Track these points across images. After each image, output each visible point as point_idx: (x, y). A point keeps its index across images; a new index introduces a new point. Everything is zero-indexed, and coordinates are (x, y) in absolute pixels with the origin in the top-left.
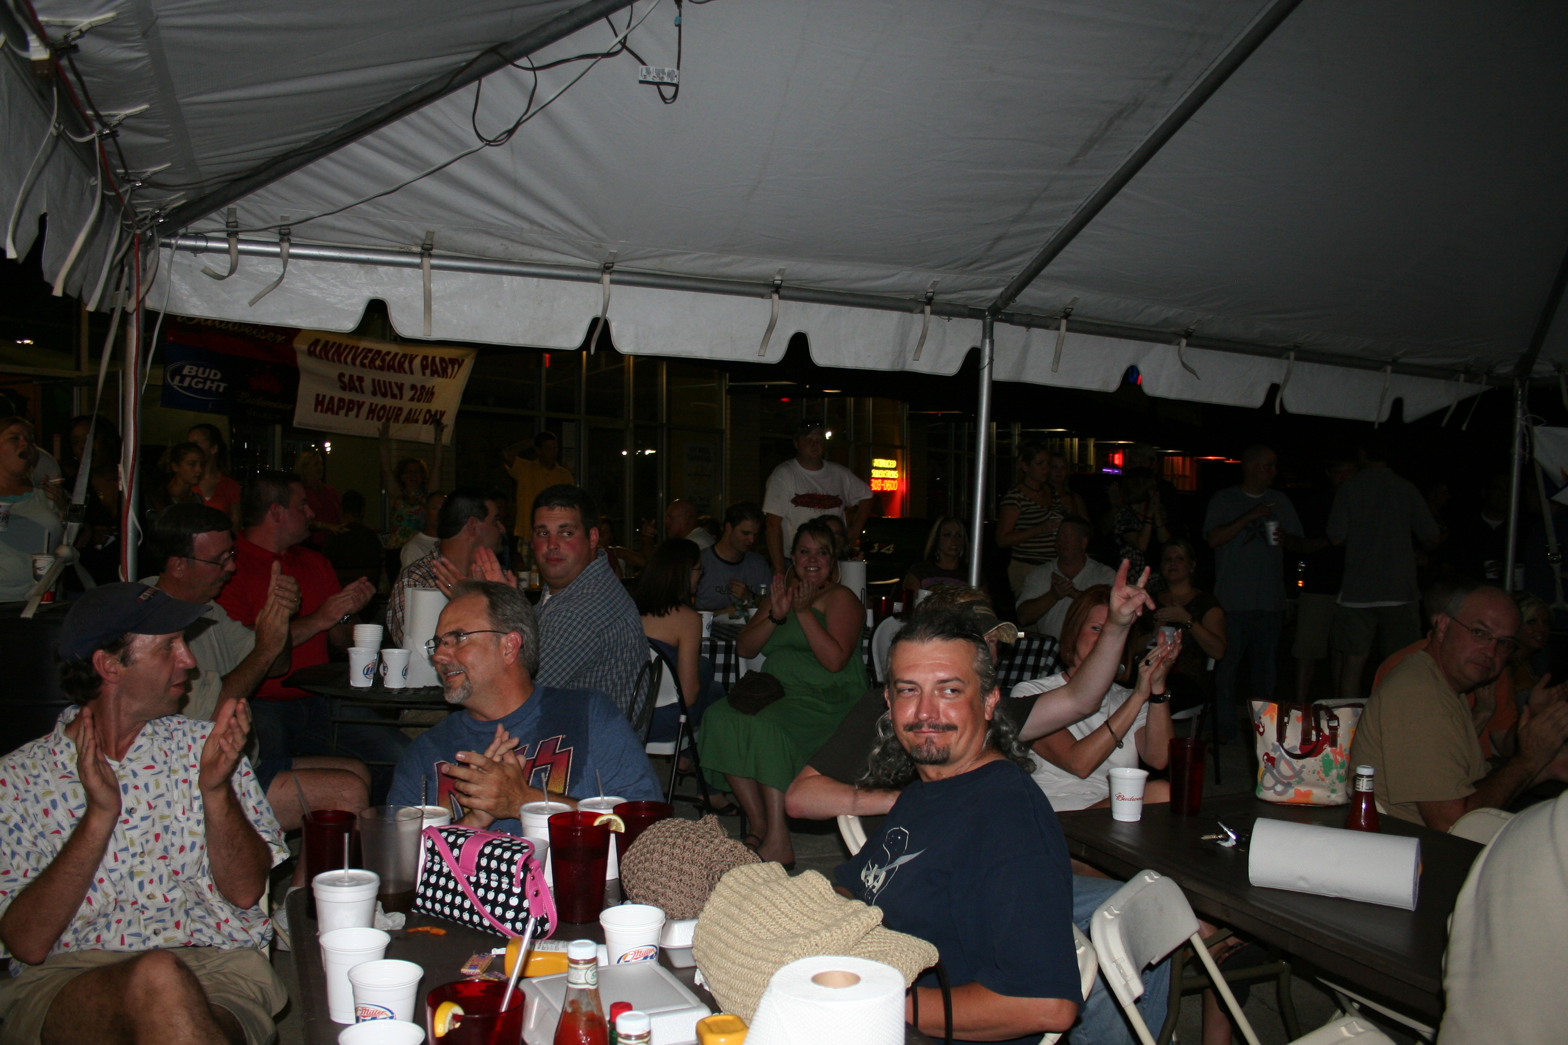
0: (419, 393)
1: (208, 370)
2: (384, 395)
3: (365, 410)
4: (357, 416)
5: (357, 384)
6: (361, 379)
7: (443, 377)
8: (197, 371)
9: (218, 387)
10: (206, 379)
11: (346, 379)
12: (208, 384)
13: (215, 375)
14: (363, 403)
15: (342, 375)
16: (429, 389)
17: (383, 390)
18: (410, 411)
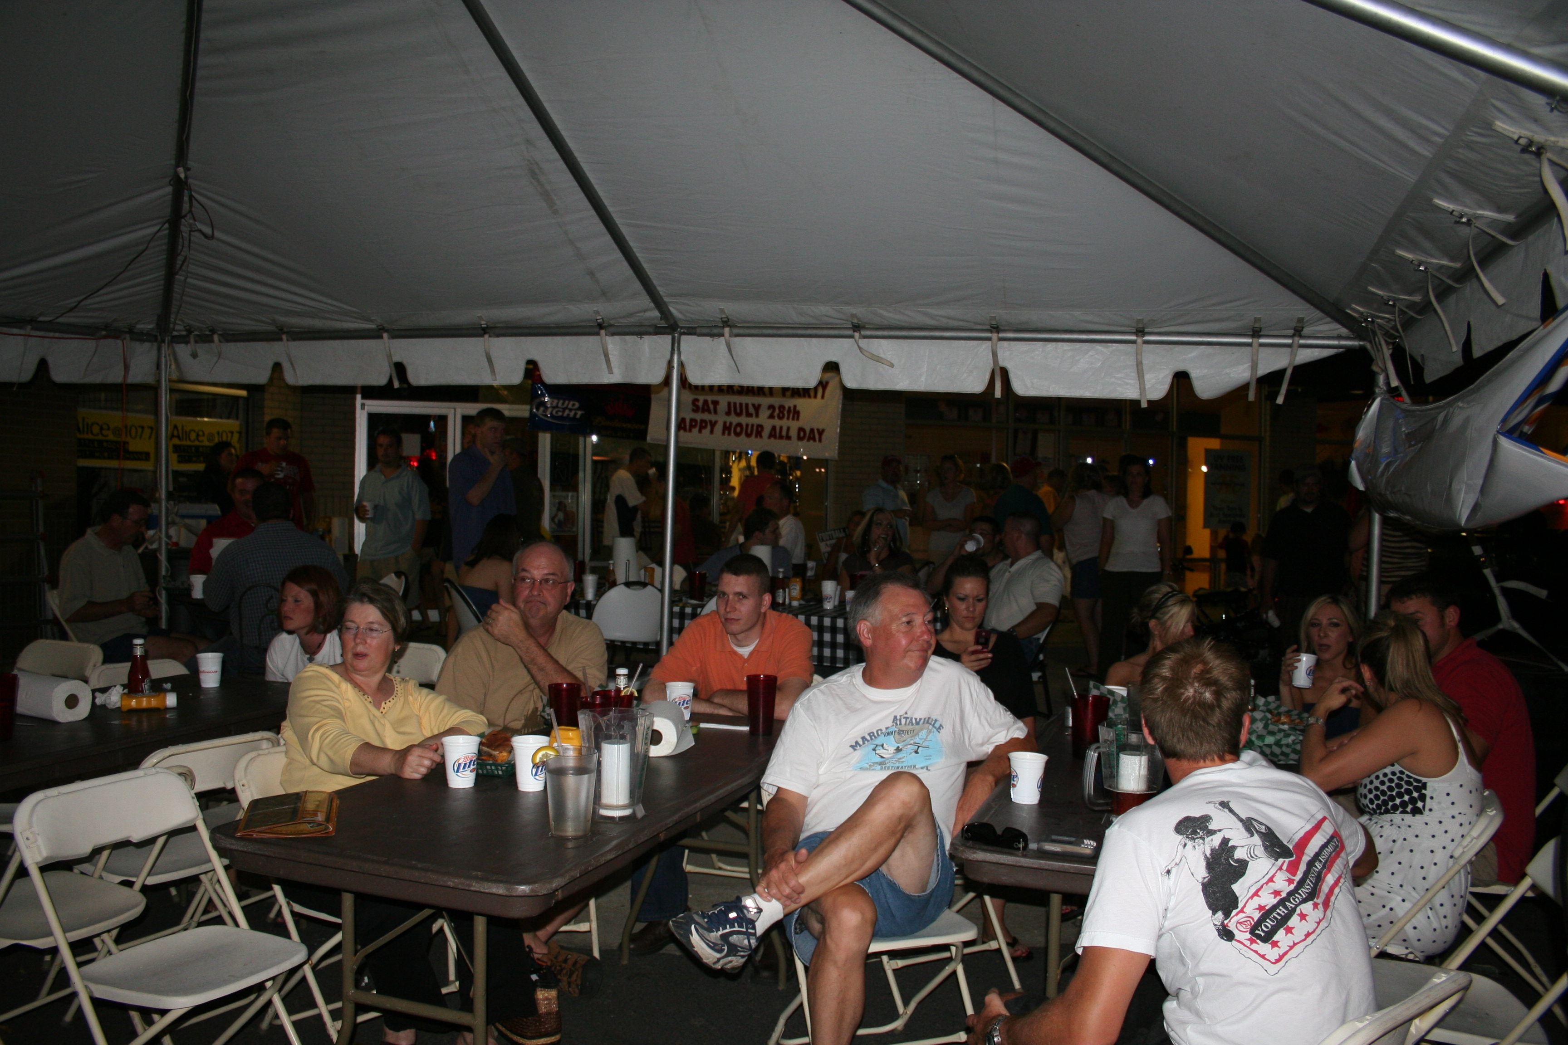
0: (777, 411)
1: (567, 402)
2: (739, 414)
3: (719, 428)
4: (712, 432)
5: (711, 406)
6: (715, 403)
7: (805, 397)
8: (558, 403)
9: (576, 414)
10: (564, 409)
11: (700, 404)
12: (567, 412)
13: (574, 405)
14: (716, 422)
15: (695, 401)
16: (789, 408)
17: (738, 410)
18: (774, 428)
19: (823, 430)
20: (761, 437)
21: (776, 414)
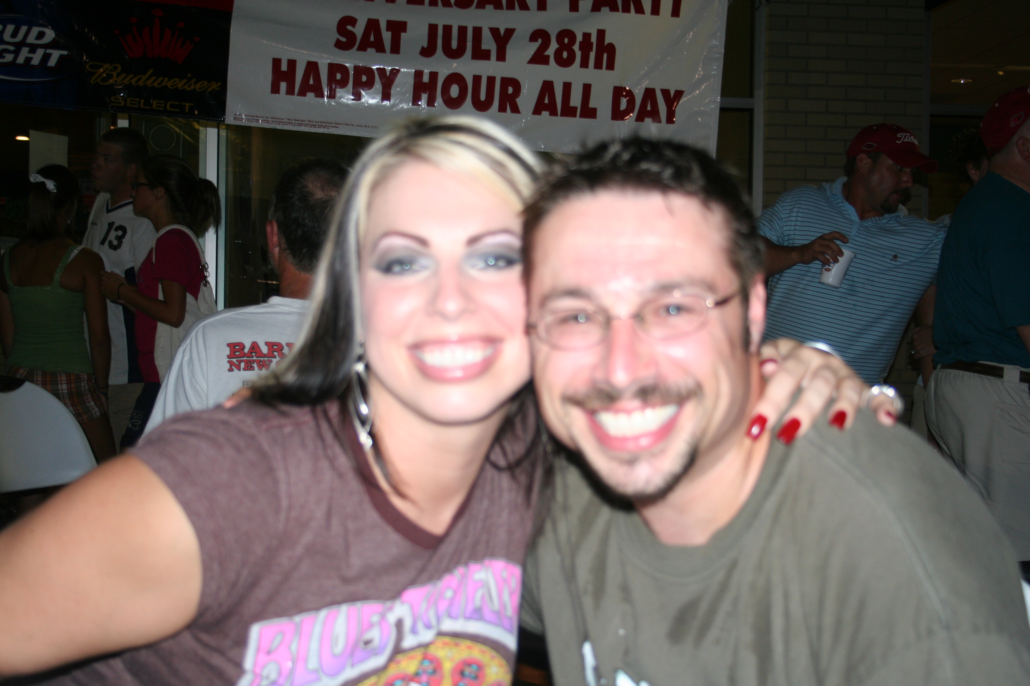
0: (554, 46)
1: (24, 29)
2: (456, 54)
3: (403, 85)
4: (387, 95)
5: (387, 36)
6: (398, 27)
7: (626, 10)
9: (46, 57)
10: (19, 46)
11: (359, 30)
12: (24, 53)
13: (41, 35)
14: (395, 72)
15: (345, 23)
16: (587, 36)
17: (454, 44)
18: (548, 87)
19: (679, 94)
20: (515, 109)
21: (551, 52)
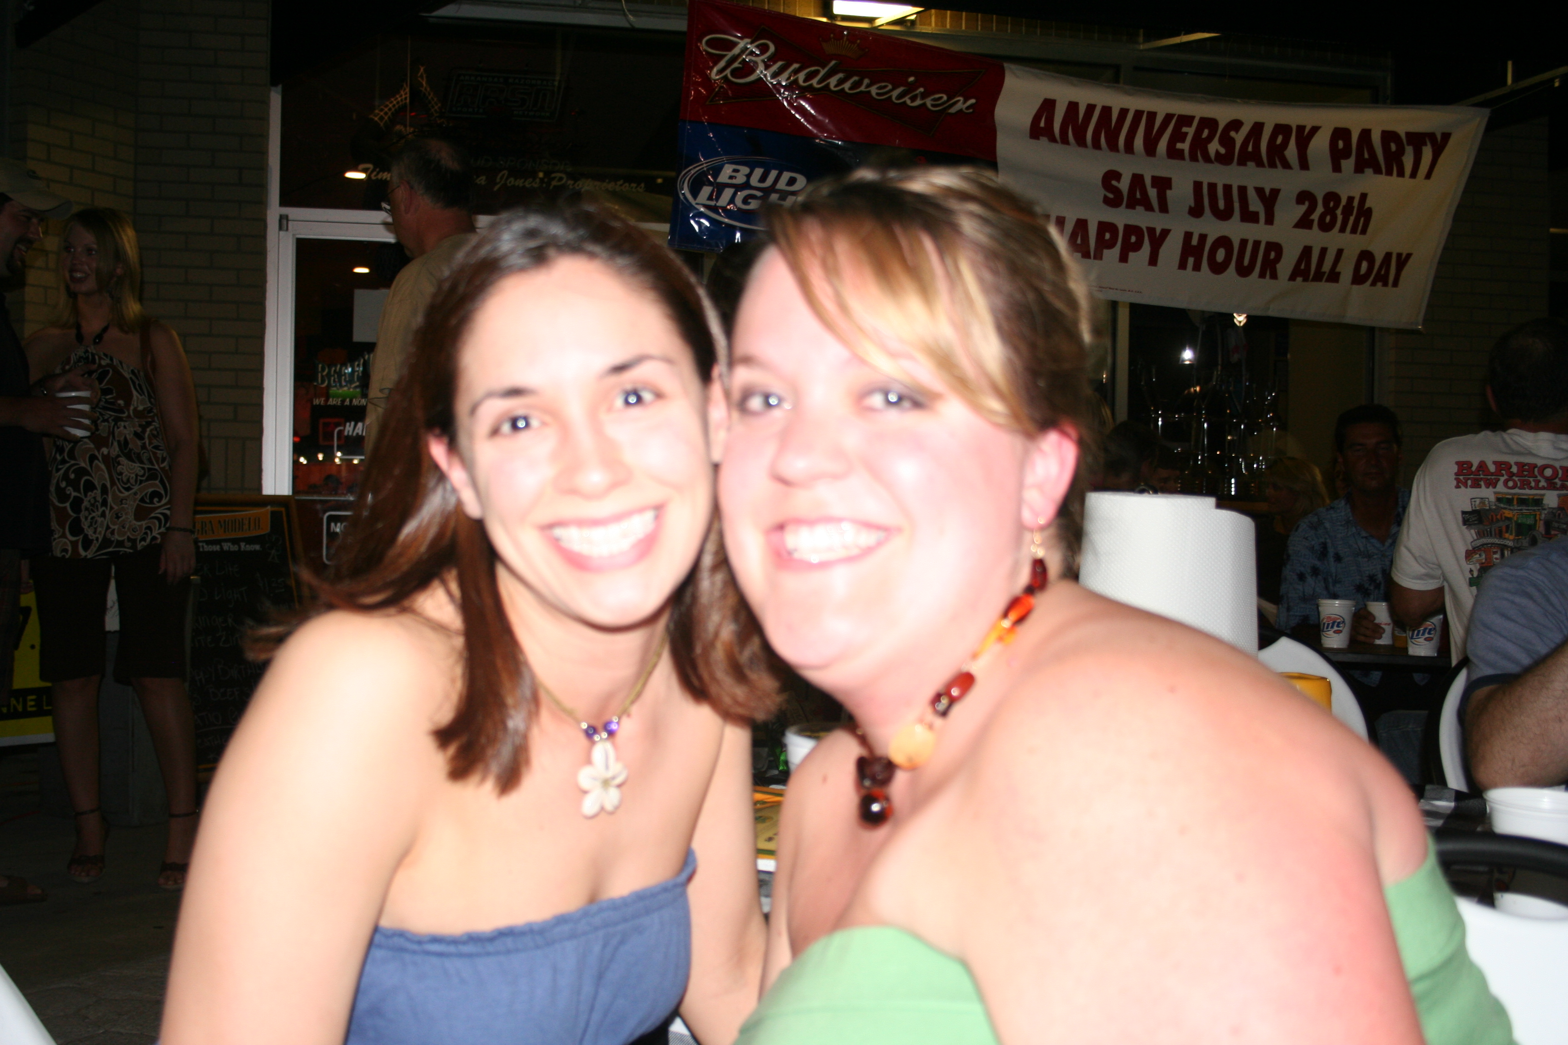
0: (1320, 209)
1: (773, 174)
2: (1224, 215)
3: (1172, 248)
4: (1153, 260)
5: (1152, 193)
6: (1163, 184)
7: (1389, 173)
8: (748, 176)
11: (1124, 185)
12: (774, 200)
13: (792, 181)
14: (1165, 233)
15: (1109, 178)
16: (1351, 199)
17: (1221, 204)
18: (1307, 251)
20: (1274, 276)
21: (1315, 216)
